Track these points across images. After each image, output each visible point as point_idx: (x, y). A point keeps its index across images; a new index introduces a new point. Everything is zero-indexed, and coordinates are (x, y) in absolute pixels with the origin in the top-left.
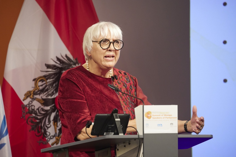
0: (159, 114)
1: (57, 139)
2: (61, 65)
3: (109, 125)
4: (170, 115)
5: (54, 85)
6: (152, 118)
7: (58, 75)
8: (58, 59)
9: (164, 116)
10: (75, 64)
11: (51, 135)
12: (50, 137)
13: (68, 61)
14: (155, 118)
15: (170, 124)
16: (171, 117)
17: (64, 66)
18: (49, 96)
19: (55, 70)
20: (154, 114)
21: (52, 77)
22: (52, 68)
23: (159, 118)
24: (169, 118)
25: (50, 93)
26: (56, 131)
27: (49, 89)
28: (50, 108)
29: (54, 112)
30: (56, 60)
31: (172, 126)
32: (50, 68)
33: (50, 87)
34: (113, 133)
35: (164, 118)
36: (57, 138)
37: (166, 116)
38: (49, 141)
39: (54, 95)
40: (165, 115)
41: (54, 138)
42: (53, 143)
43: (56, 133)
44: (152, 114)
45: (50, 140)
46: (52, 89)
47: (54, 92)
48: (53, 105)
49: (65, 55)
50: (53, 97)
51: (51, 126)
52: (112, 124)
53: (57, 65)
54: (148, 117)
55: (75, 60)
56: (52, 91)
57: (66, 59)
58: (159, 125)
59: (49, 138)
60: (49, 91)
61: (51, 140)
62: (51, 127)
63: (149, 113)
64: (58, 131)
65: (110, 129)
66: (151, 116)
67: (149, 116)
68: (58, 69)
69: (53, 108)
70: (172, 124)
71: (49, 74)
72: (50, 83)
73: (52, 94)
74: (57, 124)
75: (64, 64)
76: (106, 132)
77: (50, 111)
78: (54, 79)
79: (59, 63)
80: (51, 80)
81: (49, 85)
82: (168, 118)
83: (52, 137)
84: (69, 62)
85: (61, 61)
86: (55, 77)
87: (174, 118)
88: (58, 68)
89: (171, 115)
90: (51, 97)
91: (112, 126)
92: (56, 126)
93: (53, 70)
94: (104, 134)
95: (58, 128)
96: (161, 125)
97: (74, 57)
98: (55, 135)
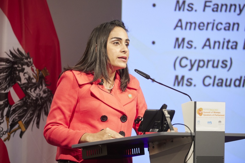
0: (209, 111)
1: (8, 135)
2: (14, 59)
3: (156, 122)
4: (218, 113)
5: (7, 79)
6: (203, 115)
7: (11, 69)
8: (11, 53)
9: (213, 114)
10: (27, 59)
11: (4, 131)
12: (3, 133)
13: (19, 55)
14: (206, 115)
15: (218, 122)
16: (219, 114)
17: (16, 60)
18: (2, 91)
19: (8, 64)
20: (205, 111)
21: (5, 71)
22: (6, 62)
23: (209, 115)
24: (218, 115)
25: (4, 87)
26: (8, 126)
27: (2, 83)
28: (4, 102)
29: (7, 107)
30: (9, 53)
31: (220, 123)
32: (4, 62)
33: (4, 82)
34: (158, 130)
35: (213, 115)
36: (9, 133)
37: (215, 114)
38: (2, 137)
39: (7, 90)
40: (214, 112)
41: (7, 134)
42: (5, 139)
43: (8, 129)
44: (203, 111)
45: (2, 135)
46: (5, 83)
47: (8, 86)
48: (6, 100)
49: (17, 49)
50: (6, 92)
51: (4, 121)
52: (158, 121)
53: (11, 59)
54: (199, 114)
55: (27, 55)
56: (6, 85)
57: (18, 53)
58: (209, 122)
59: (1, 134)
60: (2, 85)
61: (4, 136)
62: (4, 123)
63: (201, 110)
64: (9, 127)
65: (156, 126)
66: (202, 113)
67: (201, 113)
68: (11, 63)
69: (6, 103)
70: (220, 122)
71: (3, 68)
72: (4, 77)
73: (5, 89)
74: (9, 119)
75: (16, 58)
76: (152, 128)
77: (3, 106)
78: (7, 73)
79: (11, 56)
80: (5, 74)
81: (2, 79)
82: (216, 115)
83: (5, 133)
84: (21, 56)
85: (14, 55)
86: (9, 71)
87: (222, 115)
88: (11, 61)
89: (220, 113)
90: (4, 91)
91: (158, 122)
92: (8, 121)
93: (7, 64)
94: (150, 131)
95: (10, 124)
96: (211, 122)
97: (25, 51)
98: (7, 131)
